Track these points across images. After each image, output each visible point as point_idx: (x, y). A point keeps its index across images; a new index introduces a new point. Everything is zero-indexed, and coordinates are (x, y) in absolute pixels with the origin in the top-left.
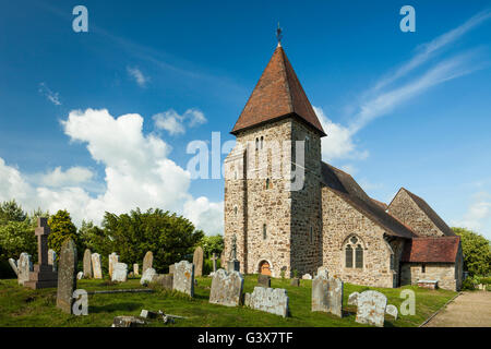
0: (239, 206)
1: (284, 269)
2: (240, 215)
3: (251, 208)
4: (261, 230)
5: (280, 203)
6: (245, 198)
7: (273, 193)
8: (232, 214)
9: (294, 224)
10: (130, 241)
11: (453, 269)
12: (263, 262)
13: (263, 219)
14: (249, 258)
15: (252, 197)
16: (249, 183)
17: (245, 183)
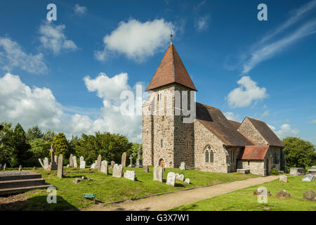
0: (149, 130)
1: (171, 163)
2: (150, 135)
3: (155, 131)
4: (160, 143)
5: (169, 129)
6: (153, 126)
7: (166, 123)
8: (146, 134)
9: (176, 140)
10: (94, 149)
11: (263, 163)
12: (161, 160)
13: (161, 137)
14: (155, 158)
15: (156, 125)
16: (154, 118)
17: (152, 118)
